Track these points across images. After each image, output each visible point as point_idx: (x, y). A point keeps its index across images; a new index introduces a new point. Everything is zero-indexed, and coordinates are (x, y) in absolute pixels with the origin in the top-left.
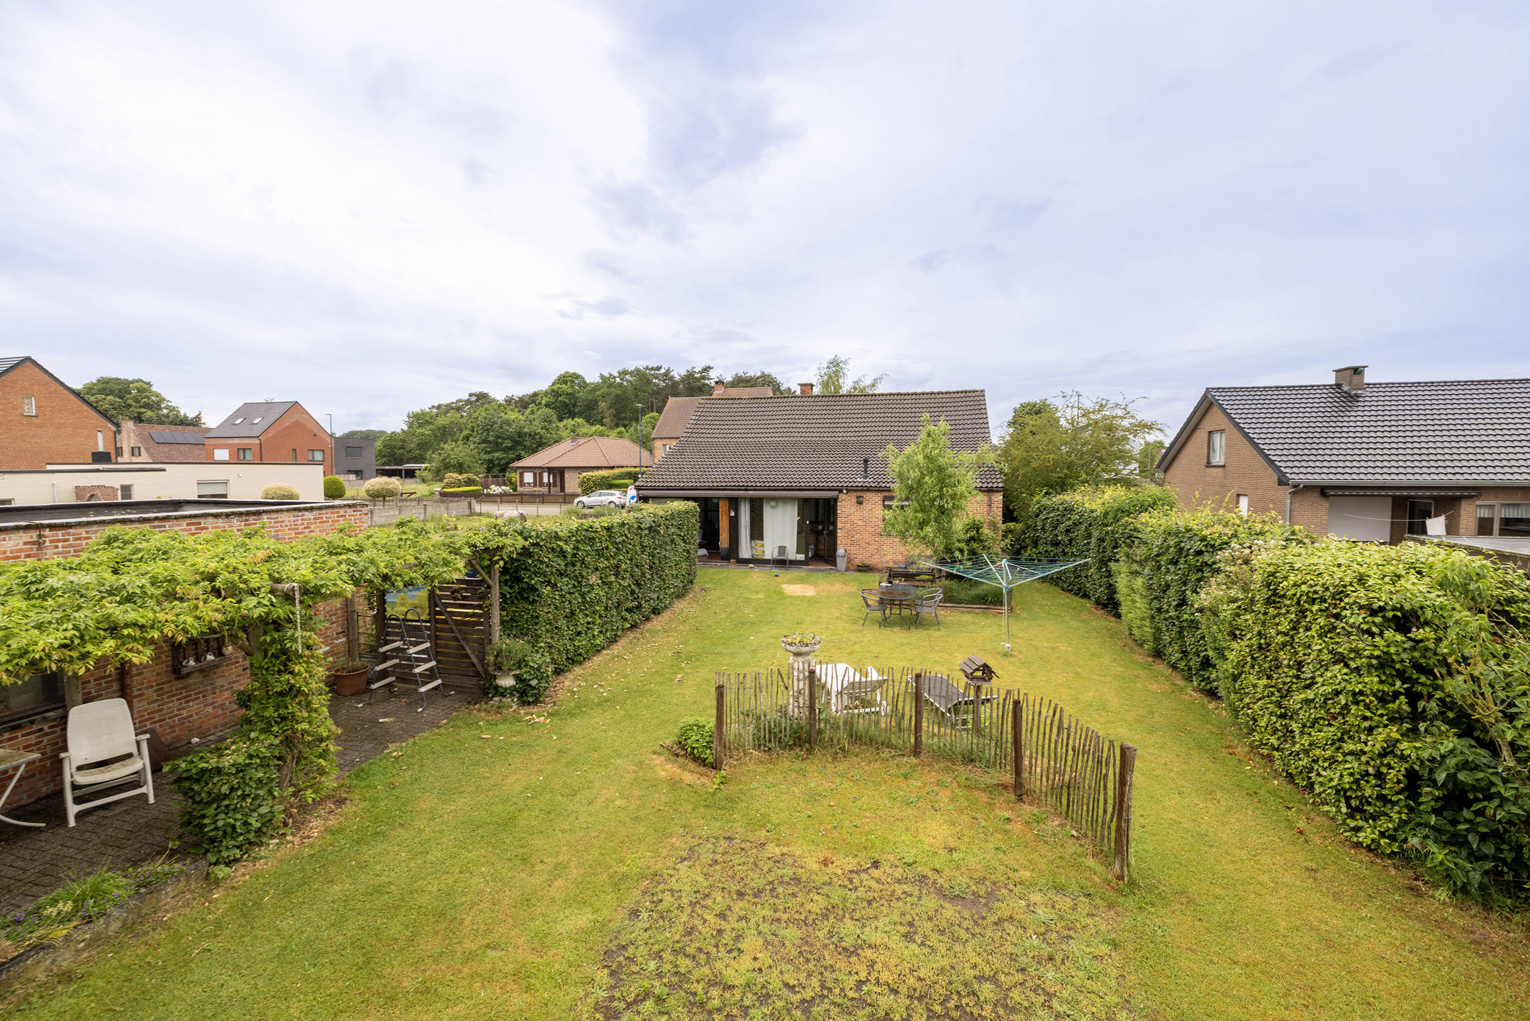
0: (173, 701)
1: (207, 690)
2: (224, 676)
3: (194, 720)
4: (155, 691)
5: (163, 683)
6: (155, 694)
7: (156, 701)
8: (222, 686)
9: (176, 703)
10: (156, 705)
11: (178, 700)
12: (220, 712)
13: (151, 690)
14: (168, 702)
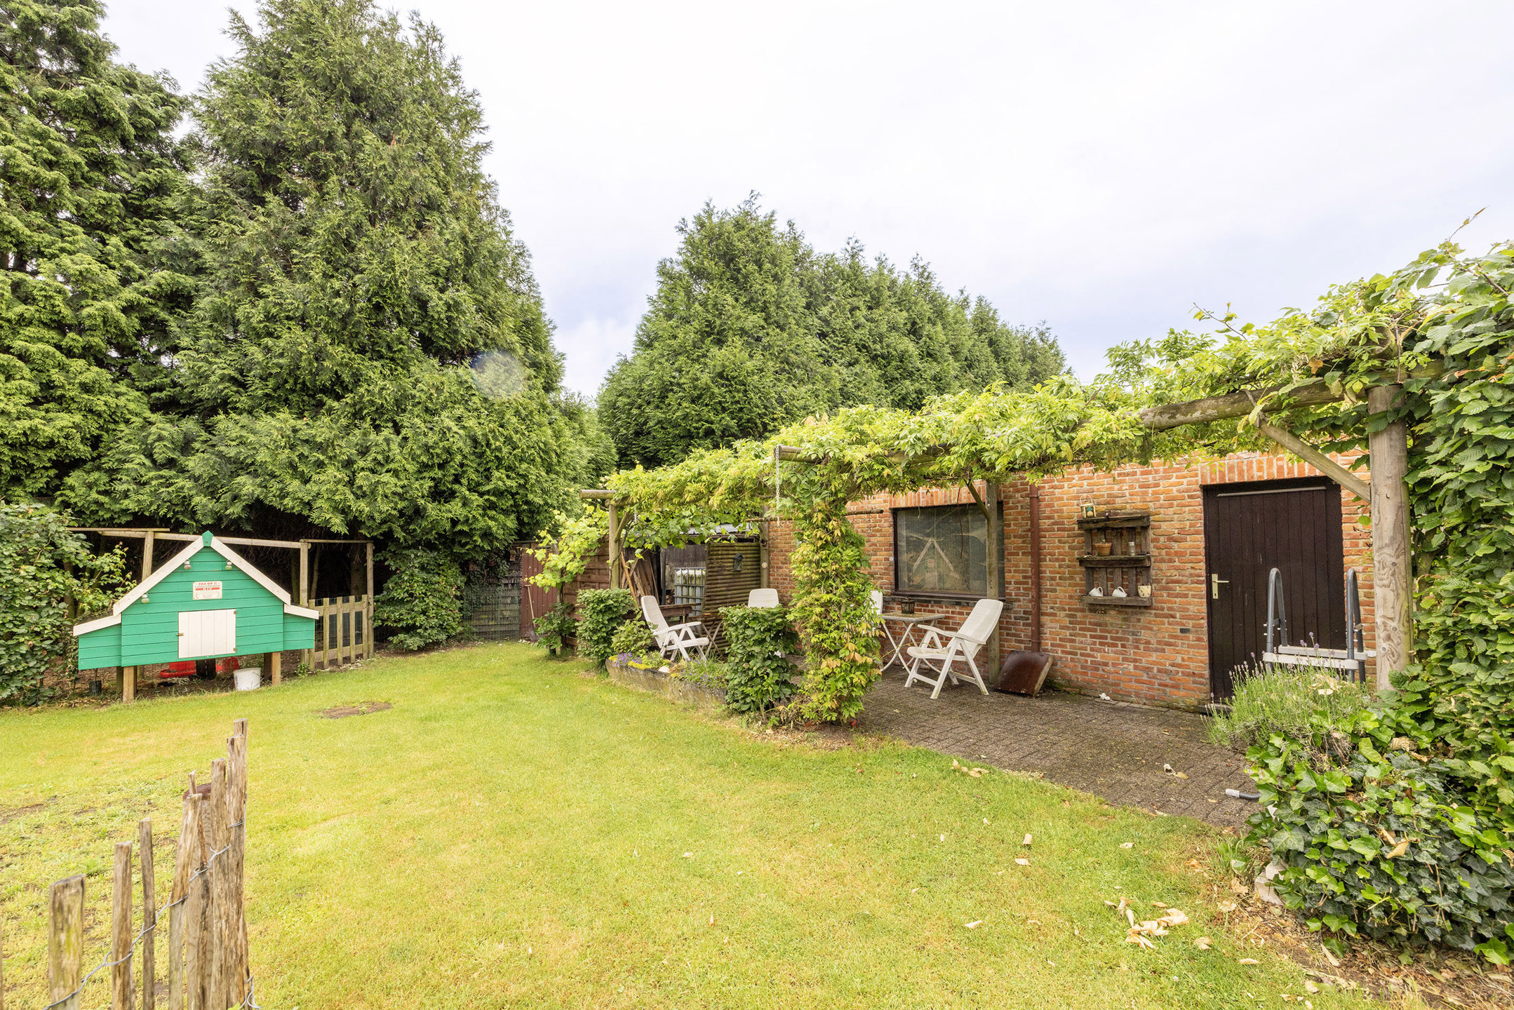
0: (1085, 636)
1: (1128, 640)
2: (1151, 629)
3: (1109, 672)
4: (1068, 616)
5: (1076, 610)
6: (1067, 619)
7: (1068, 628)
8: (1148, 642)
9: (1089, 640)
10: (1068, 633)
11: (1092, 637)
12: (1145, 677)
13: (1063, 613)
14: (1079, 635)
